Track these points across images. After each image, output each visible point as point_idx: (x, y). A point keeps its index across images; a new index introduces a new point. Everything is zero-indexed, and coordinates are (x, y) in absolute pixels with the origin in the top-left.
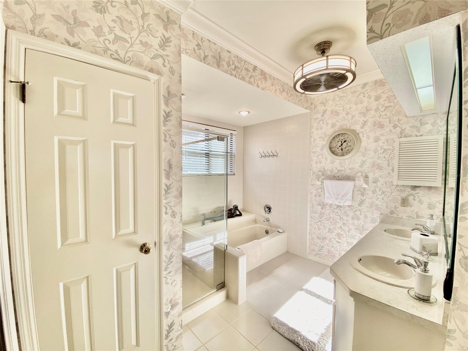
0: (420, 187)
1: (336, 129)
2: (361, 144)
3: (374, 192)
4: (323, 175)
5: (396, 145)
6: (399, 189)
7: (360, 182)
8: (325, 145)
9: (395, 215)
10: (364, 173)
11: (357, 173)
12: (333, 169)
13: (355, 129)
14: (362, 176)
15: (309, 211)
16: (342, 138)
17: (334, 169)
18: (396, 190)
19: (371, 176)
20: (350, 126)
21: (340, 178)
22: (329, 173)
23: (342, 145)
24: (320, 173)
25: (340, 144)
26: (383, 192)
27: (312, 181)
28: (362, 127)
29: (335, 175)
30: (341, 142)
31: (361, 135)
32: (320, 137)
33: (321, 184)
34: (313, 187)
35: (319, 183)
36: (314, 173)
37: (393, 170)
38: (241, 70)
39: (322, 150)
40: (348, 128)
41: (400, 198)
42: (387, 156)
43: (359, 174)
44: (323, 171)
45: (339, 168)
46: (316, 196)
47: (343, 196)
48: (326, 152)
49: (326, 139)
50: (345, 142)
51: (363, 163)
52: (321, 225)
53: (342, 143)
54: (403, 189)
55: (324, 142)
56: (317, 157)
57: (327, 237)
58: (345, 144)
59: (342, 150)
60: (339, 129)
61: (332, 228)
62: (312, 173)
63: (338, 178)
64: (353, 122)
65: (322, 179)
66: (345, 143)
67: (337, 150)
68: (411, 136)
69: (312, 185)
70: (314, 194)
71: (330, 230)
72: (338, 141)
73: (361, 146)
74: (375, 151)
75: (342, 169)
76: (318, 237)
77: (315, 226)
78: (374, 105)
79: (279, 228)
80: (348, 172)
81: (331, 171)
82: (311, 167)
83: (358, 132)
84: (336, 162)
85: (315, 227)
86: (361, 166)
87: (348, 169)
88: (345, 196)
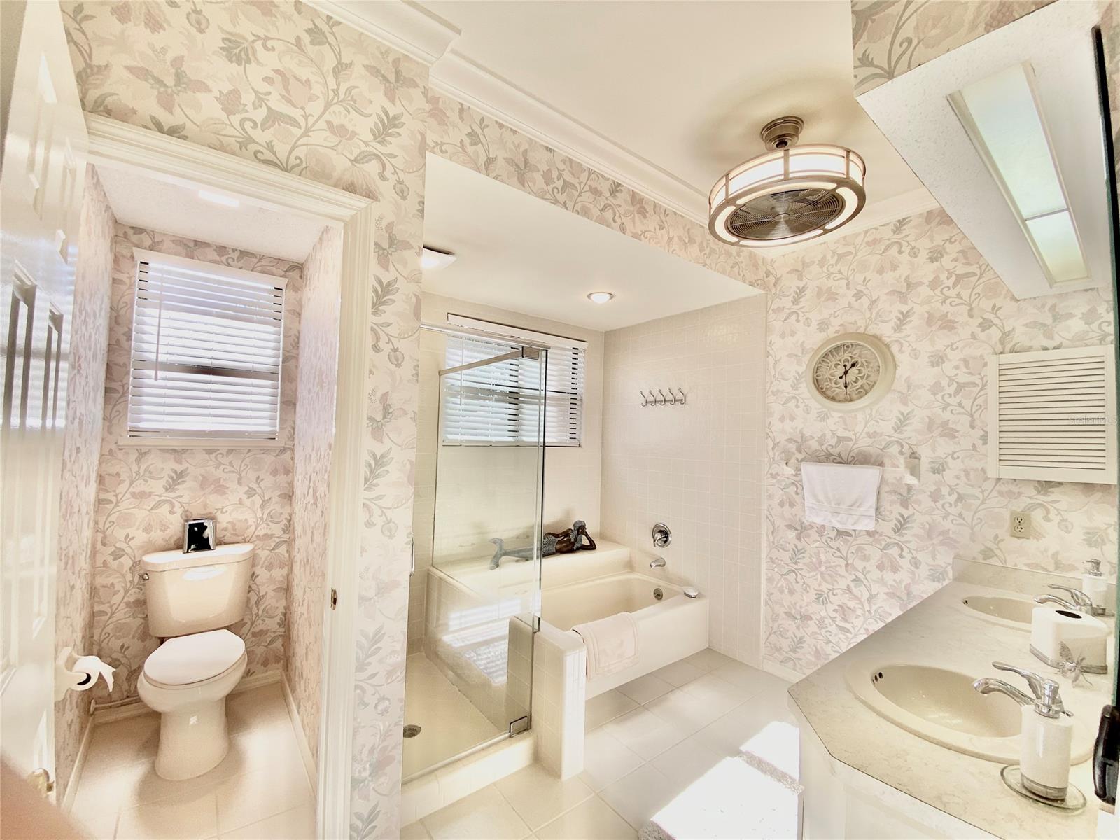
0: (1061, 484)
1: (831, 333)
2: (897, 371)
3: (935, 497)
4: (799, 450)
5: (991, 373)
6: (1004, 488)
7: (898, 471)
8: (802, 373)
9: (995, 561)
10: (906, 447)
11: (888, 445)
12: (824, 435)
13: (878, 333)
14: (901, 453)
15: (764, 543)
16: (847, 356)
17: (829, 435)
18: (995, 494)
19: (926, 454)
20: (867, 327)
21: (845, 457)
22: (814, 445)
23: (846, 373)
24: (793, 447)
25: (841, 370)
26: (961, 498)
27: (771, 466)
28: (898, 329)
29: (831, 451)
30: (845, 366)
31: (895, 349)
32: (790, 356)
33: (794, 473)
34: (775, 481)
35: (789, 471)
36: (775, 445)
37: (984, 439)
38: (581, 192)
39: (795, 387)
40: (861, 330)
41: (1007, 515)
42: (967, 404)
43: (894, 450)
44: (800, 441)
45: (841, 433)
46: (782, 504)
47: (851, 506)
48: (806, 390)
49: (806, 359)
50: (853, 365)
51: (904, 420)
52: (797, 582)
53: (847, 368)
54: (1015, 490)
55: (801, 366)
56: (784, 404)
57: (813, 613)
58: (853, 373)
59: (846, 387)
60: (837, 335)
61: (826, 591)
62: (771, 445)
63: (839, 460)
64: (873, 317)
65: (797, 460)
66: (853, 369)
67: (834, 385)
68: (1029, 349)
69: (773, 476)
70: (776, 501)
71: (819, 595)
72: (836, 365)
73: (897, 376)
74: (936, 389)
75: (850, 434)
76: (789, 614)
77: (780, 585)
78: (927, 271)
79: (689, 585)
80: (864, 444)
81: (821, 441)
82: (768, 430)
83: (887, 340)
84: (832, 417)
85: (782, 586)
86: (898, 429)
87: (864, 435)
88: (858, 507)
